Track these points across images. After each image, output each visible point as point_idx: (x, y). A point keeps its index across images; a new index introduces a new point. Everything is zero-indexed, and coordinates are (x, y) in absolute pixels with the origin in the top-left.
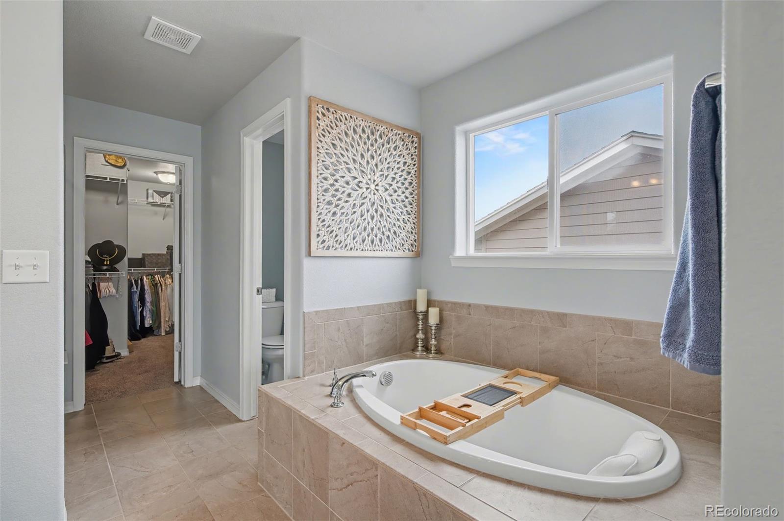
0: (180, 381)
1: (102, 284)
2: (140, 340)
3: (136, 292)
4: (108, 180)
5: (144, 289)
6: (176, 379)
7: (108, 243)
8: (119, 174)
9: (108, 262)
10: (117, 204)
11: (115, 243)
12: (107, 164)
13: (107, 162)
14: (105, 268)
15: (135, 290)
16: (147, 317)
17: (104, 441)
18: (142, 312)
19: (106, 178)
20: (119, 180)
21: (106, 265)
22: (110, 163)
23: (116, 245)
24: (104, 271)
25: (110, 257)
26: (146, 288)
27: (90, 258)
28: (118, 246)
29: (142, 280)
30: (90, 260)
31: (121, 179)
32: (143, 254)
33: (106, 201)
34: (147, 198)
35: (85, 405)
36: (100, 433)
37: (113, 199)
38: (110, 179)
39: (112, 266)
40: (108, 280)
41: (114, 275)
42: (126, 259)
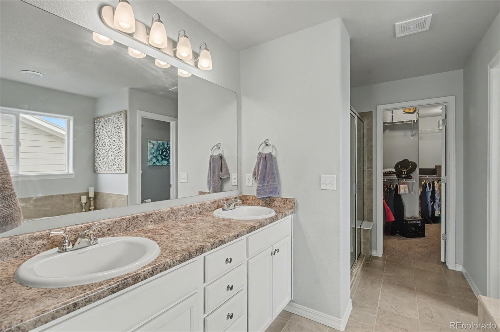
0: (445, 263)
1: (401, 186)
2: (431, 224)
3: (429, 192)
4: (405, 123)
5: (435, 190)
6: (443, 260)
7: (406, 161)
8: (413, 117)
9: (405, 172)
10: (412, 136)
11: (410, 161)
12: (404, 113)
13: (404, 112)
14: (404, 176)
15: (429, 190)
16: (436, 210)
17: (383, 280)
18: (433, 206)
19: (404, 122)
20: (411, 121)
21: (404, 174)
22: (406, 112)
23: (410, 162)
24: (403, 178)
25: (406, 169)
26: (436, 189)
27: (395, 170)
28: (412, 163)
29: (434, 183)
30: (395, 171)
31: (412, 120)
32: (436, 166)
33: (405, 136)
34: (439, 128)
35: (382, 255)
36: (384, 275)
37: (409, 133)
38: (406, 121)
39: (408, 175)
40: (405, 183)
41: (409, 180)
42: (417, 170)
